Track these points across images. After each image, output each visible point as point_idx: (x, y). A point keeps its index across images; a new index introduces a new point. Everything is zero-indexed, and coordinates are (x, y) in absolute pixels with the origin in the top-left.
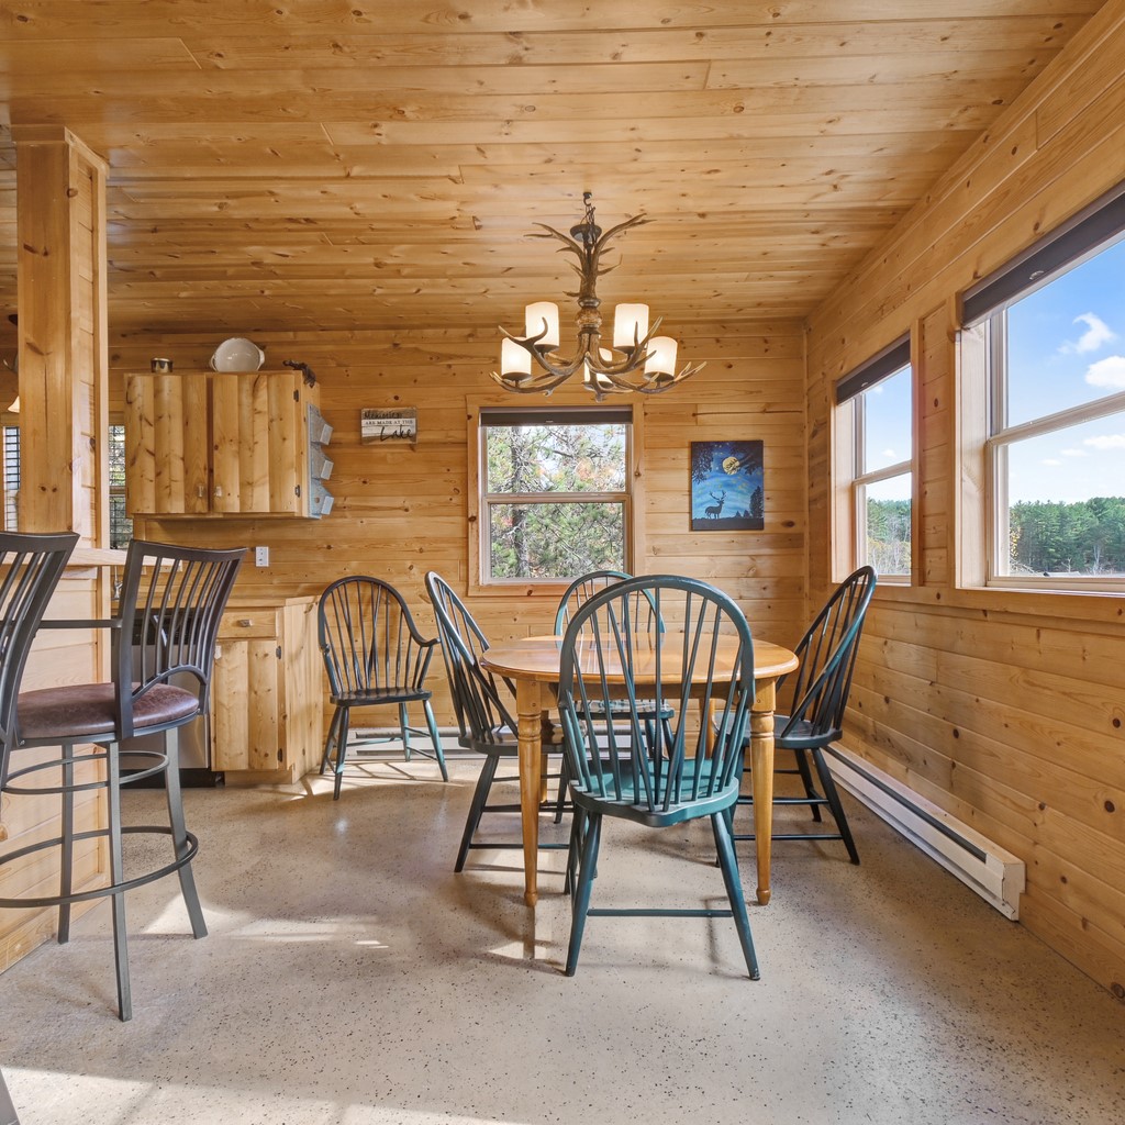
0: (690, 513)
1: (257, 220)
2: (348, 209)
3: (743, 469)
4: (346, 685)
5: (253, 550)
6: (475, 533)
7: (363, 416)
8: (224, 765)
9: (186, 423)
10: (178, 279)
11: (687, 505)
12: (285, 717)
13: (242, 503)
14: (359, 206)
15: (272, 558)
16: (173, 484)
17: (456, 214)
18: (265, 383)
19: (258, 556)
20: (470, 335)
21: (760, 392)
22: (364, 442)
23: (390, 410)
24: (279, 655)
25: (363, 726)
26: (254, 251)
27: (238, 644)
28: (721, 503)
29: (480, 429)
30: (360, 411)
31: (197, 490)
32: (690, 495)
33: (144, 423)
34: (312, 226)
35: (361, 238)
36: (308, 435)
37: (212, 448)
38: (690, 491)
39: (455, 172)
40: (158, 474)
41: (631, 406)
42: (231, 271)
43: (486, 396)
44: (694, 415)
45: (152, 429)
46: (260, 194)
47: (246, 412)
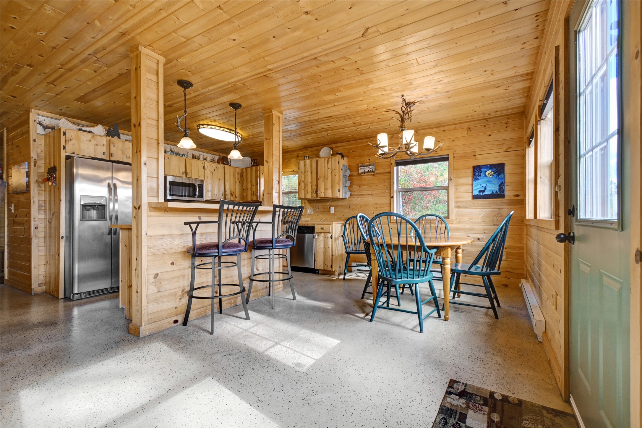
0: (472, 193)
1: (318, 119)
2: (339, 112)
3: (495, 175)
4: (352, 248)
5: (330, 208)
6: (393, 202)
7: (359, 167)
8: (317, 267)
9: (311, 173)
10: (306, 135)
11: (471, 190)
12: (333, 256)
13: (325, 195)
14: (341, 111)
15: (335, 211)
16: (308, 190)
17: (368, 108)
18: (331, 160)
19: (331, 210)
21: (504, 144)
22: (360, 174)
23: (367, 164)
24: (331, 238)
25: (359, 262)
26: (322, 126)
27: (321, 234)
28: (485, 188)
29: (395, 168)
30: (358, 165)
31: (314, 191)
32: (472, 186)
33: (302, 173)
34: (332, 118)
35: (346, 118)
36: (342, 173)
37: (317, 179)
38: (472, 185)
39: (361, 99)
40: (305, 187)
41: (448, 155)
42: (318, 131)
44: (474, 156)
45: (304, 175)
46: (317, 113)
47: (326, 168)
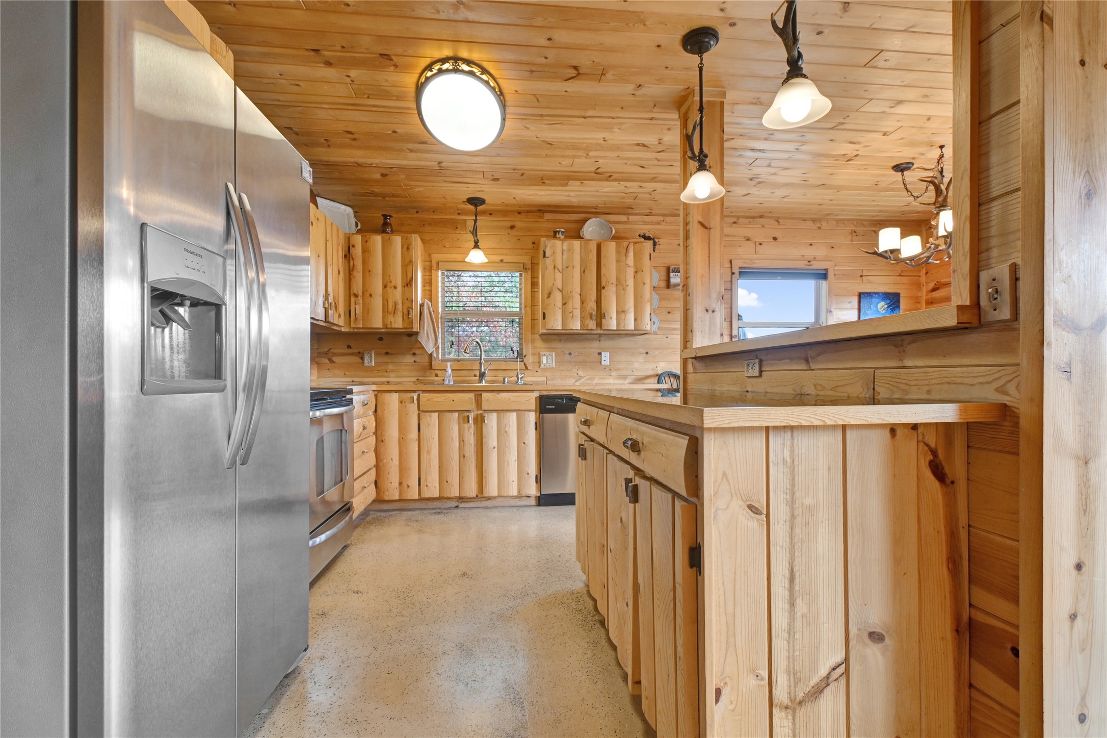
3: (889, 308)
5: (600, 354)
7: (671, 271)
9: (583, 272)
13: (618, 324)
15: (611, 360)
16: (575, 310)
18: (632, 248)
19: (603, 359)
20: (735, 223)
22: (671, 287)
29: (739, 281)
30: (669, 267)
31: (589, 314)
33: (556, 270)
37: (600, 288)
40: (564, 304)
41: (826, 270)
43: (744, 261)
44: (861, 276)
45: (561, 275)
47: (622, 265)
